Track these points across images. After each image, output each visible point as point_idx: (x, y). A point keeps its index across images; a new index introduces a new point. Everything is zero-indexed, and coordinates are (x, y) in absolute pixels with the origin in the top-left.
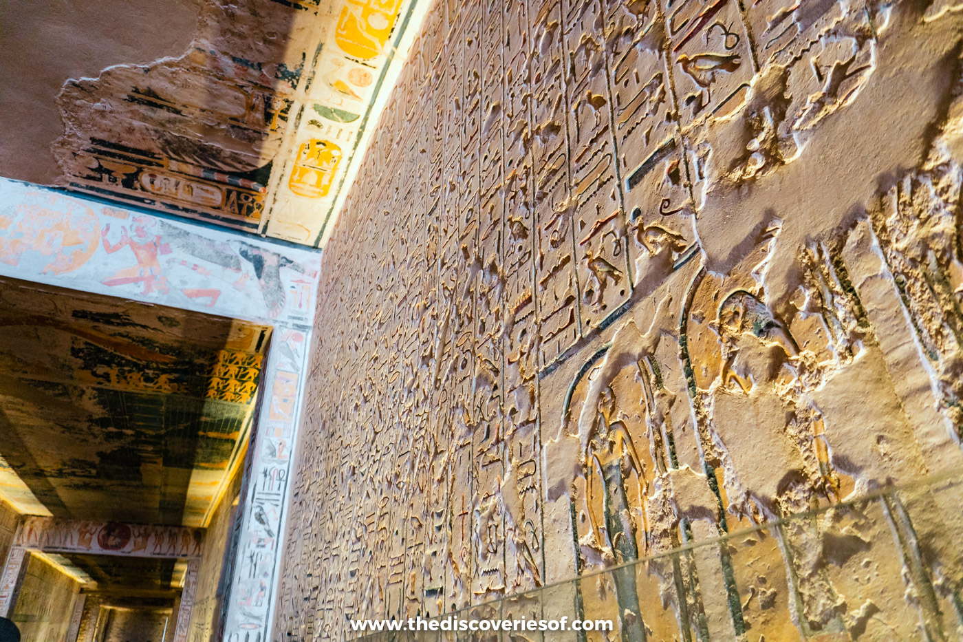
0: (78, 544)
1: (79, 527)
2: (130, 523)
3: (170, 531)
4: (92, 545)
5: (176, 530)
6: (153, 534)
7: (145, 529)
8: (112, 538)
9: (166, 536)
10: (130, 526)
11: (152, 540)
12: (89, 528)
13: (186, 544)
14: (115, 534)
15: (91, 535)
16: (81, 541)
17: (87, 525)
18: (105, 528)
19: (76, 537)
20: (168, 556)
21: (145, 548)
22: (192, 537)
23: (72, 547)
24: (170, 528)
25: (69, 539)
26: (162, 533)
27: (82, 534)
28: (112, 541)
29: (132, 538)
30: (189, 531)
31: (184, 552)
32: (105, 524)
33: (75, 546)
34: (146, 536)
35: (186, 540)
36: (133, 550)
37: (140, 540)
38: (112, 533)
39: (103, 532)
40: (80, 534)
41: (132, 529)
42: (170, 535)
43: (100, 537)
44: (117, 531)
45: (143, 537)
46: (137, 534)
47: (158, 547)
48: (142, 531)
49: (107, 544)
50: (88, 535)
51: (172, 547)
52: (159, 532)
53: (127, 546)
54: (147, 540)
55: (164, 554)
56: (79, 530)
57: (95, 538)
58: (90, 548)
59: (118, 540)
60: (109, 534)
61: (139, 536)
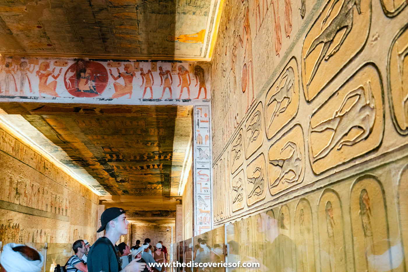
0: (40, 91)
1: (37, 68)
2: (105, 60)
3: (161, 69)
4: (58, 90)
5: (167, 67)
6: (138, 74)
7: (126, 68)
8: (83, 81)
9: (156, 75)
10: (105, 64)
11: (137, 80)
12: (50, 69)
13: (185, 84)
14: (87, 75)
15: (55, 78)
16: (43, 86)
17: (47, 66)
18: (72, 68)
19: (35, 81)
20: (163, 103)
21: (131, 93)
22: (191, 75)
23: (33, 95)
24: (159, 64)
25: (26, 84)
26: (149, 71)
27: (43, 77)
28: (84, 86)
29: (111, 80)
30: (187, 67)
31: (185, 96)
32: (71, 63)
33: (37, 95)
34: (129, 76)
35: (185, 80)
36: (115, 97)
37: (121, 81)
38: (82, 74)
39: (70, 74)
40: (41, 78)
41: (107, 68)
42: (161, 74)
43: (68, 81)
44: (88, 71)
45: (124, 77)
46: (116, 75)
47: (148, 89)
48: (122, 70)
49: (78, 90)
50: (50, 79)
51: (167, 89)
52: (145, 71)
53: (106, 90)
54: (131, 82)
55: (158, 100)
56: (38, 72)
57: (60, 81)
58: (56, 95)
59: (91, 84)
60: (78, 76)
61: (119, 77)
